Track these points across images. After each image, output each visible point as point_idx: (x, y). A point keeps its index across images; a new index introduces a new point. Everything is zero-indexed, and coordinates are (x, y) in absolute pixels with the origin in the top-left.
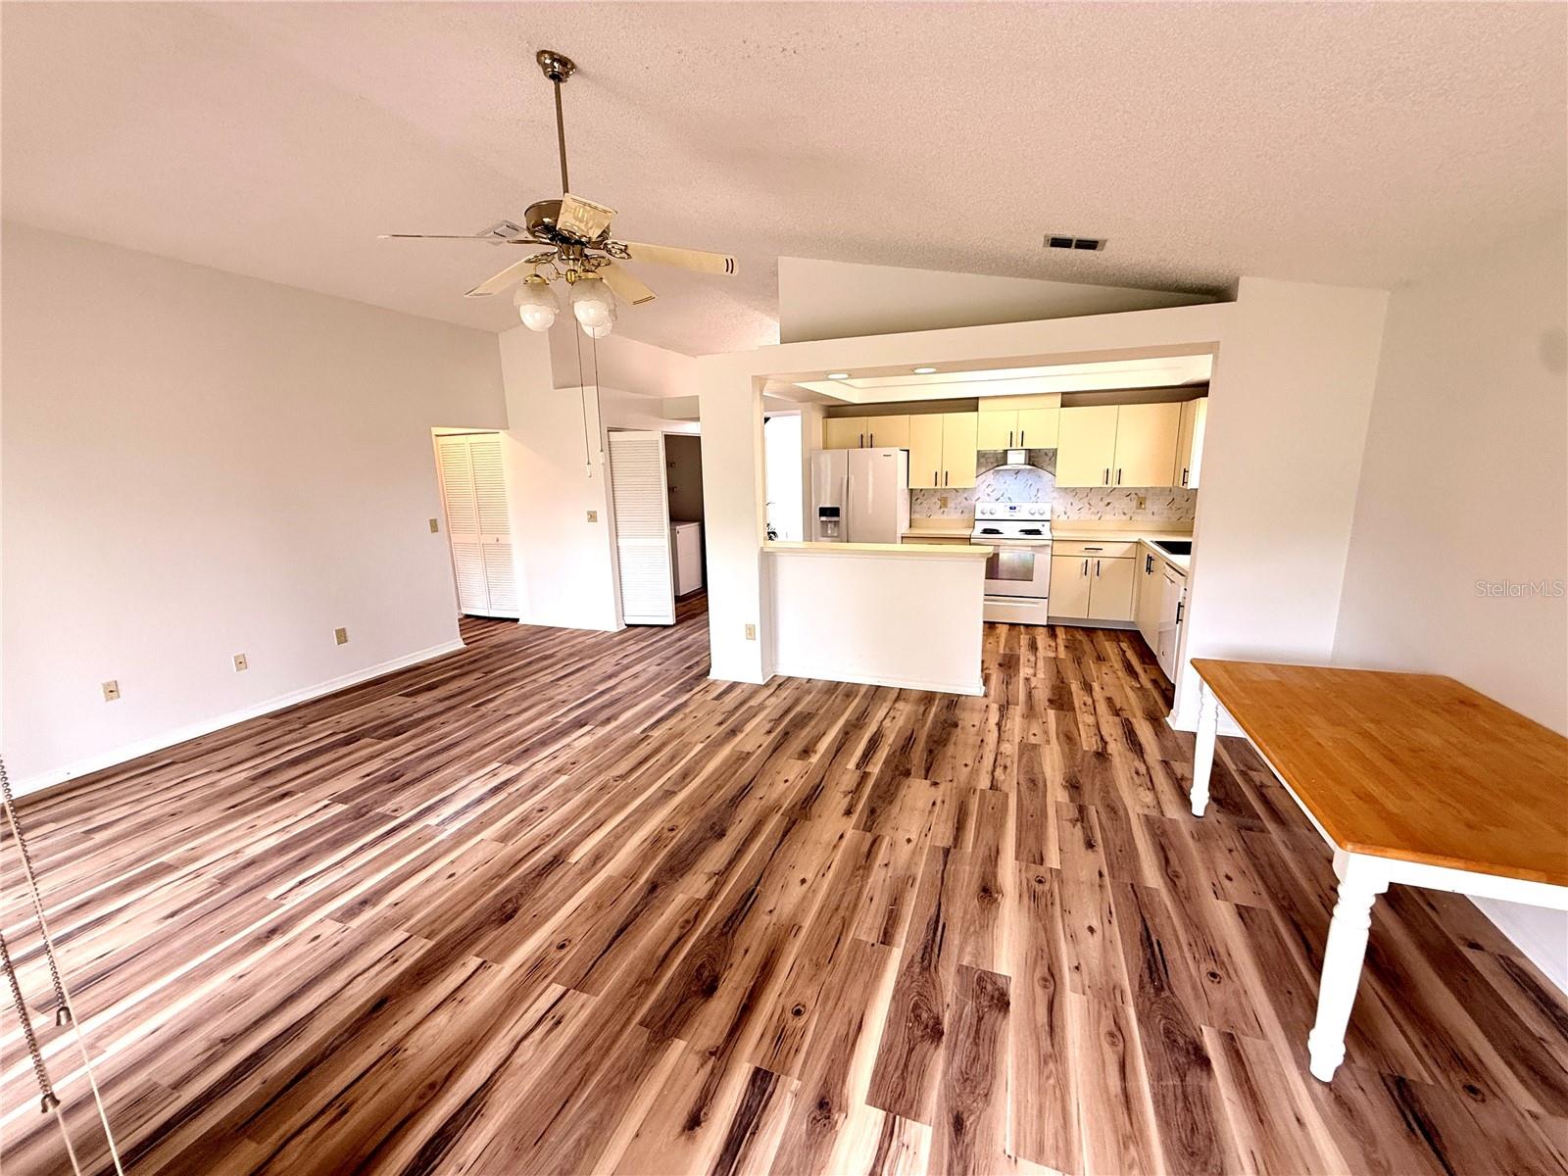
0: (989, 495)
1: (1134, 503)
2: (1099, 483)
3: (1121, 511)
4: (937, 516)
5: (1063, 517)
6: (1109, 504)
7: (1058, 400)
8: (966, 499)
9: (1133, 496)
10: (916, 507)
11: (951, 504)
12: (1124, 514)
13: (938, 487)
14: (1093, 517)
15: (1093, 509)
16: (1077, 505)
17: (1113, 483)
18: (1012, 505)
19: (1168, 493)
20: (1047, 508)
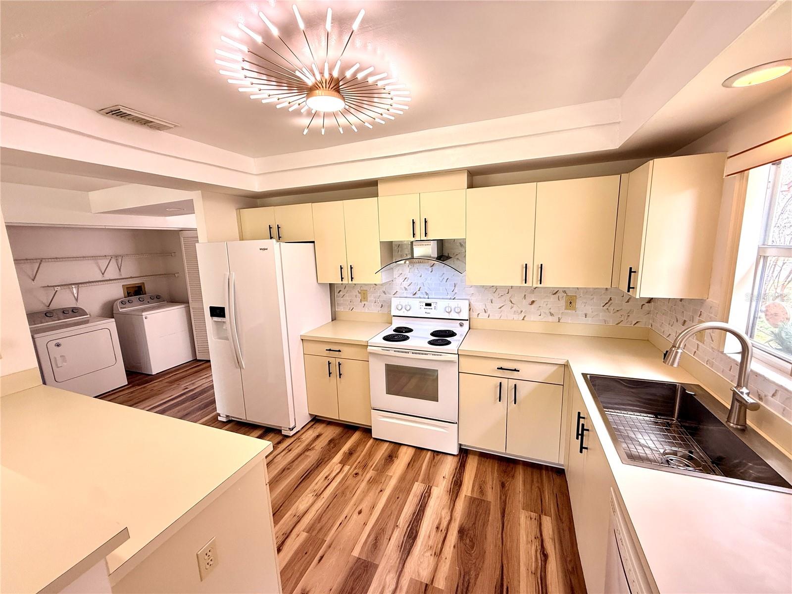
0: (406, 289)
1: (563, 303)
2: (518, 282)
3: (547, 312)
4: (359, 309)
5: (483, 316)
6: (533, 302)
7: (464, 179)
8: (384, 292)
9: (561, 294)
10: (339, 300)
11: (371, 298)
12: (552, 314)
13: (345, 282)
14: (516, 317)
15: (514, 309)
16: (498, 303)
17: (533, 281)
18: (428, 301)
19: (603, 292)
20: (464, 305)
